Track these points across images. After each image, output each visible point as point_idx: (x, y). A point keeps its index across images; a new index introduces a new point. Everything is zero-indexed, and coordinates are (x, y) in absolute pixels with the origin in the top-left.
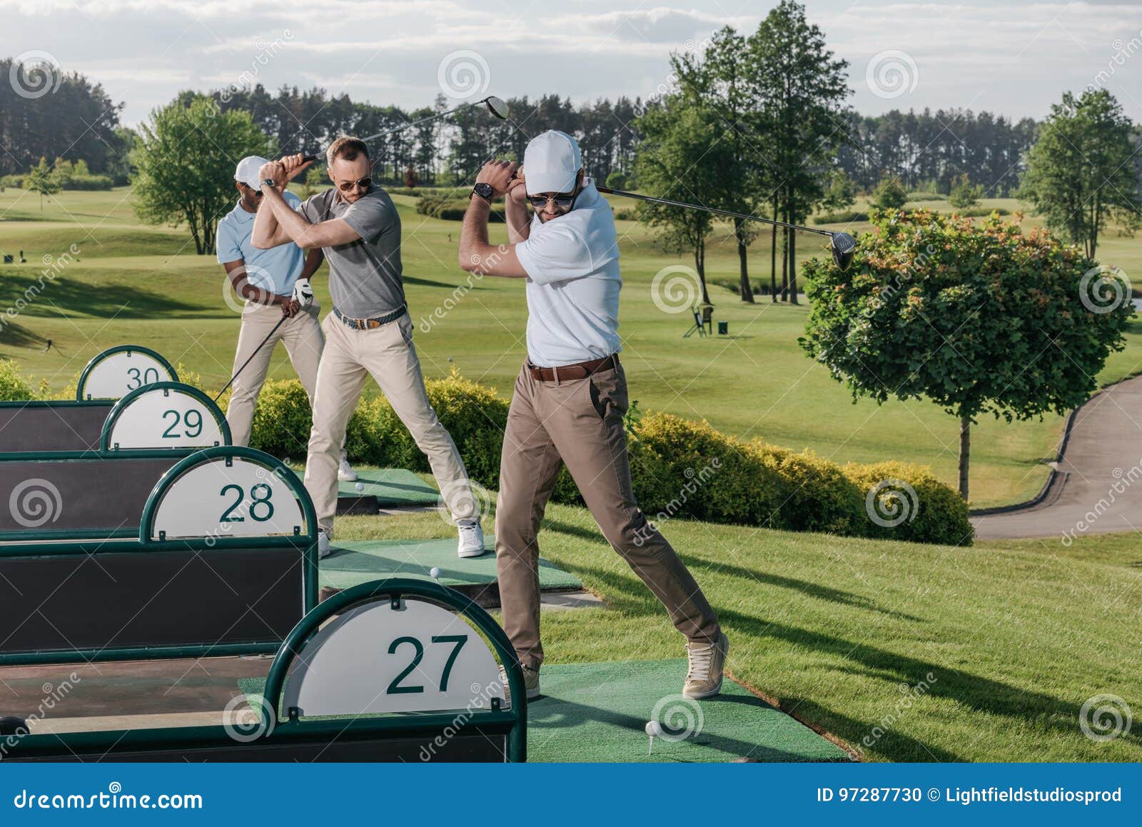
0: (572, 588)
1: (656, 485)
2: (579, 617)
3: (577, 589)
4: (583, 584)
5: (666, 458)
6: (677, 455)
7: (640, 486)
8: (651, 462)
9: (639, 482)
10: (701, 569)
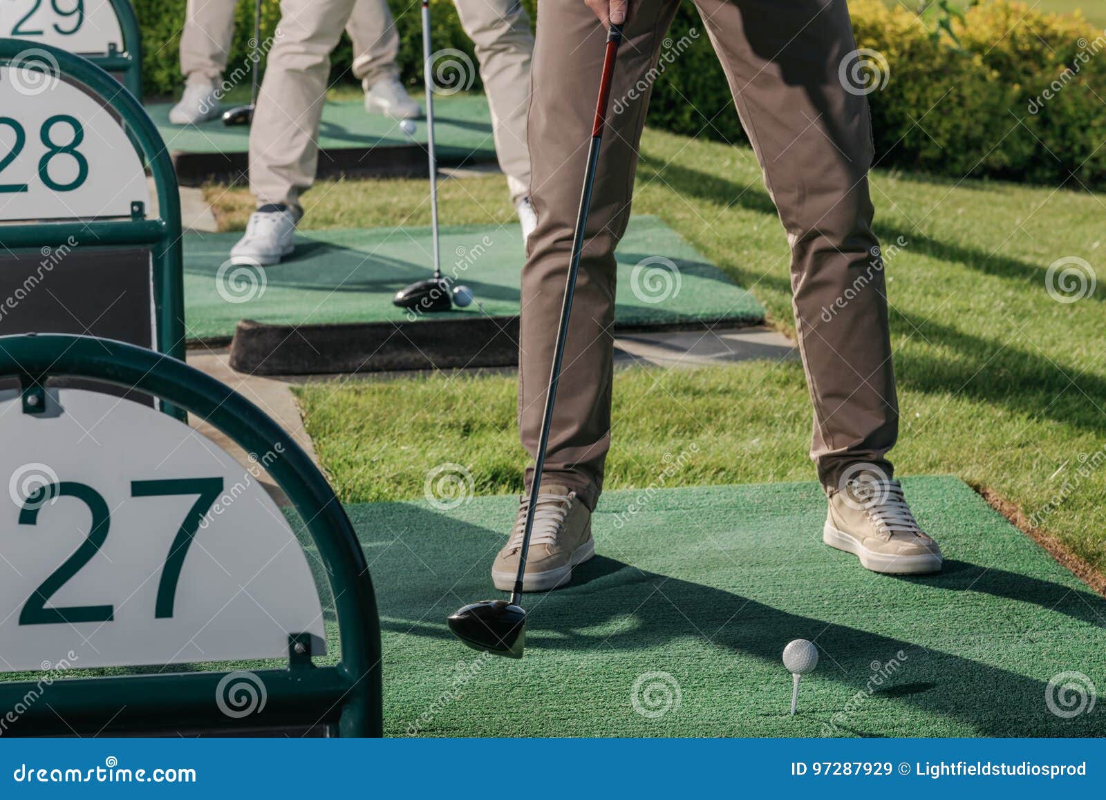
0: (744, 320)
1: (987, 127)
2: (739, 382)
3: (755, 323)
4: (767, 313)
5: (1005, 80)
6: (1027, 73)
7: (957, 127)
8: (978, 85)
9: (957, 122)
10: (1016, 281)
